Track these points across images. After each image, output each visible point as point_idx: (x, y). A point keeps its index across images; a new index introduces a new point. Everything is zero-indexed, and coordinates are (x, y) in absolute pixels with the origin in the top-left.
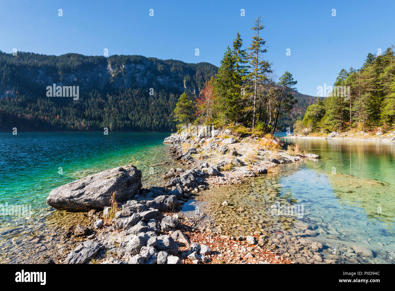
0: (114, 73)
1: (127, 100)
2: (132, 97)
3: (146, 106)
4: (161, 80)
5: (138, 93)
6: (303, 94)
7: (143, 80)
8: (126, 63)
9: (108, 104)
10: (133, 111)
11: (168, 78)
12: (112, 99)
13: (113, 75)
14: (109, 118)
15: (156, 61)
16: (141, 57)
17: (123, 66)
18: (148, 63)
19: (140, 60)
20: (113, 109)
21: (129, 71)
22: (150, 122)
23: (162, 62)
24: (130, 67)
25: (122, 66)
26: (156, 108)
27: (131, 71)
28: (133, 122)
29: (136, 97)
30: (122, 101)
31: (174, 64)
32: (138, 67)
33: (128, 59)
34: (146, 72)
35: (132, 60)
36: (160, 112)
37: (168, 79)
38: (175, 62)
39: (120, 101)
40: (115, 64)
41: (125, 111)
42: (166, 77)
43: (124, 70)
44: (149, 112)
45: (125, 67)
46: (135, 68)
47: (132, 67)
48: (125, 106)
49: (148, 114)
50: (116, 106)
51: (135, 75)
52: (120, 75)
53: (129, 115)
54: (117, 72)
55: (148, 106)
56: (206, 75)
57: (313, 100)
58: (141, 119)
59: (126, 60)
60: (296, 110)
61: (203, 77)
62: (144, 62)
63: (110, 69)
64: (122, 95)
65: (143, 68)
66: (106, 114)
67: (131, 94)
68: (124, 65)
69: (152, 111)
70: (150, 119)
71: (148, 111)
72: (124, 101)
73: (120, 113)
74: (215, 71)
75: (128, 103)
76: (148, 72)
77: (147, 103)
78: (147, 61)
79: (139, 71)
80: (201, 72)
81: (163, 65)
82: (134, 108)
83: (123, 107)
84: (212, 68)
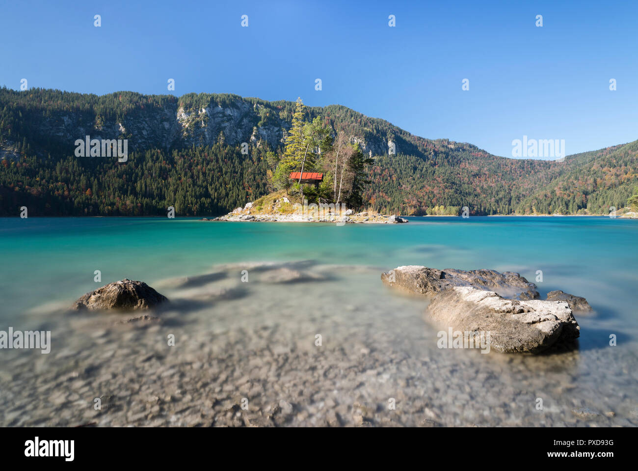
0: (188, 121)
1: (208, 164)
2: (217, 161)
3: (239, 174)
4: (265, 133)
5: (227, 154)
6: (495, 155)
7: (236, 132)
8: (209, 106)
9: (176, 172)
10: (217, 183)
11: (276, 129)
12: (184, 164)
13: (187, 126)
14: (175, 194)
15: (258, 103)
16: (235, 97)
17: (204, 111)
18: (244, 106)
19: (234, 102)
20: (183, 179)
21: (214, 118)
22: (244, 200)
23: (267, 105)
24: (215, 112)
25: (201, 111)
26: (255, 177)
27: (216, 119)
28: (216, 200)
29: (222, 160)
30: (199, 167)
31: (288, 107)
32: (228, 112)
33: (213, 98)
34: (242, 120)
35: (218, 100)
36: (261, 184)
37: (277, 131)
38: (288, 105)
39: (196, 166)
40: (190, 107)
41: (204, 182)
42: (273, 128)
43: (204, 118)
44: (243, 184)
45: (206, 113)
46: (223, 113)
47: (218, 113)
48: (204, 174)
49: (241, 188)
50: (189, 174)
51: (223, 125)
52: (197, 125)
53: (210, 190)
54: (193, 120)
55: (242, 174)
56: (338, 124)
57: (512, 164)
58: (230, 195)
59: (208, 102)
60: (486, 180)
61: (333, 127)
62: (239, 105)
63: (183, 115)
64: (201, 156)
65: (236, 114)
66: (171, 188)
67: (216, 155)
68: (205, 109)
69: (248, 182)
70: (244, 195)
71: (241, 183)
72: (203, 166)
73: (194, 186)
74: (353, 118)
75: (209, 170)
76: (245, 120)
77: (241, 170)
78: (243, 103)
79: (230, 118)
80: (331, 120)
81: (269, 109)
82: (219, 178)
83: (201, 176)
84: (349, 114)
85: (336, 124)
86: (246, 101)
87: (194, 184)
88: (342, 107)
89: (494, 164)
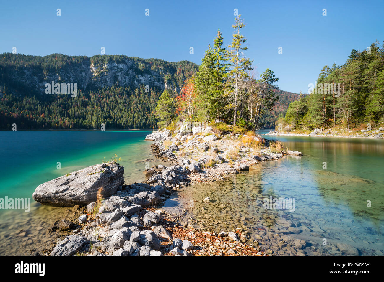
0: (97, 72)
1: (109, 98)
2: (115, 96)
3: (128, 104)
4: (142, 79)
5: (120, 91)
6: (285, 91)
7: (125, 78)
8: (109, 63)
9: (91, 103)
10: (115, 109)
11: (149, 76)
12: (95, 98)
13: (96, 75)
14: (92, 117)
15: (138, 60)
16: (123, 56)
17: (106, 65)
18: (129, 62)
19: (123, 60)
20: (96, 107)
21: (112, 70)
22: (132, 120)
23: (143, 61)
24: (112, 66)
25: (104, 66)
26: (137, 106)
27: (113, 70)
28: (115, 120)
29: (118, 96)
30: (104, 100)
31: (156, 62)
32: (120, 66)
33: (111, 58)
34: (128, 71)
35: (114, 59)
36: (141, 110)
38: (156, 61)
39: (102, 99)
40: (98, 64)
41: (108, 109)
42: (147, 76)
43: (106, 70)
44: (130, 110)
45: (107, 67)
46: (117, 67)
47: (114, 67)
48: (108, 104)
49: (130, 112)
50: (99, 105)
51: (117, 74)
52: (102, 74)
53: (111, 113)
54: (100, 71)
56: (187, 73)
57: (295, 97)
58: (123, 117)
59: (108, 60)
60: (278, 107)
61: (183, 75)
62: (126, 61)
63: (93, 68)
64: (105, 93)
65: (125, 67)
66: (89, 113)
67: (114, 92)
68: (107, 64)
69: (133, 109)
70: (132, 117)
71: (129, 110)
72: (106, 100)
73: (102, 111)
74: (195, 69)
75: (111, 102)
76: (130, 71)
77: (129, 101)
78: (129, 61)
79: (121, 70)
80: (182, 70)
81: (144, 64)
82: (116, 107)
83: (106, 105)
84: (193, 66)
85: (186, 73)
86: (130, 59)
87: (103, 110)
88: (189, 62)
89: (283, 97)
